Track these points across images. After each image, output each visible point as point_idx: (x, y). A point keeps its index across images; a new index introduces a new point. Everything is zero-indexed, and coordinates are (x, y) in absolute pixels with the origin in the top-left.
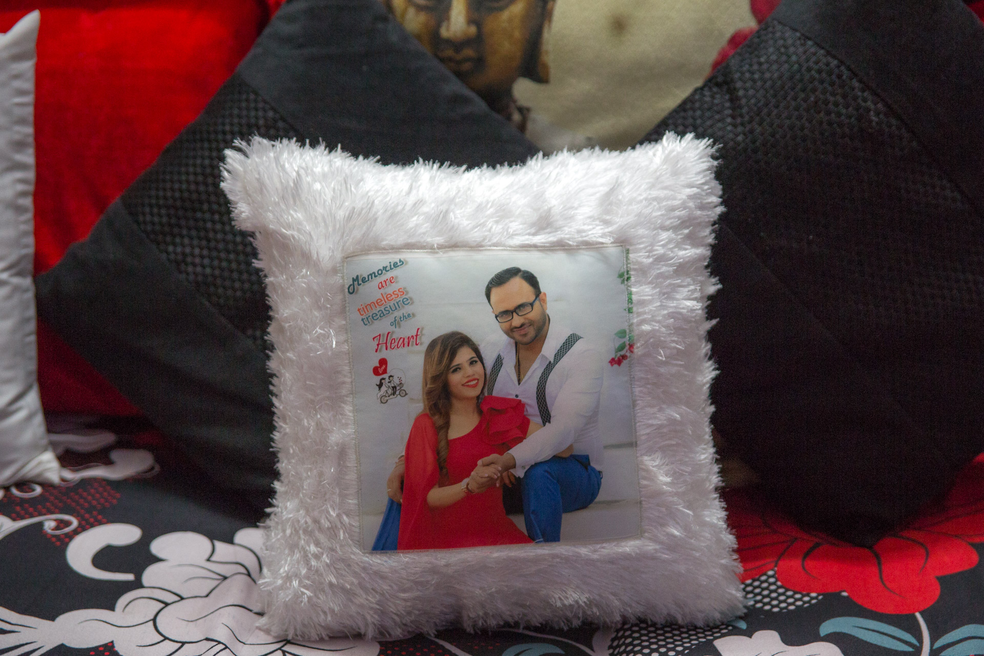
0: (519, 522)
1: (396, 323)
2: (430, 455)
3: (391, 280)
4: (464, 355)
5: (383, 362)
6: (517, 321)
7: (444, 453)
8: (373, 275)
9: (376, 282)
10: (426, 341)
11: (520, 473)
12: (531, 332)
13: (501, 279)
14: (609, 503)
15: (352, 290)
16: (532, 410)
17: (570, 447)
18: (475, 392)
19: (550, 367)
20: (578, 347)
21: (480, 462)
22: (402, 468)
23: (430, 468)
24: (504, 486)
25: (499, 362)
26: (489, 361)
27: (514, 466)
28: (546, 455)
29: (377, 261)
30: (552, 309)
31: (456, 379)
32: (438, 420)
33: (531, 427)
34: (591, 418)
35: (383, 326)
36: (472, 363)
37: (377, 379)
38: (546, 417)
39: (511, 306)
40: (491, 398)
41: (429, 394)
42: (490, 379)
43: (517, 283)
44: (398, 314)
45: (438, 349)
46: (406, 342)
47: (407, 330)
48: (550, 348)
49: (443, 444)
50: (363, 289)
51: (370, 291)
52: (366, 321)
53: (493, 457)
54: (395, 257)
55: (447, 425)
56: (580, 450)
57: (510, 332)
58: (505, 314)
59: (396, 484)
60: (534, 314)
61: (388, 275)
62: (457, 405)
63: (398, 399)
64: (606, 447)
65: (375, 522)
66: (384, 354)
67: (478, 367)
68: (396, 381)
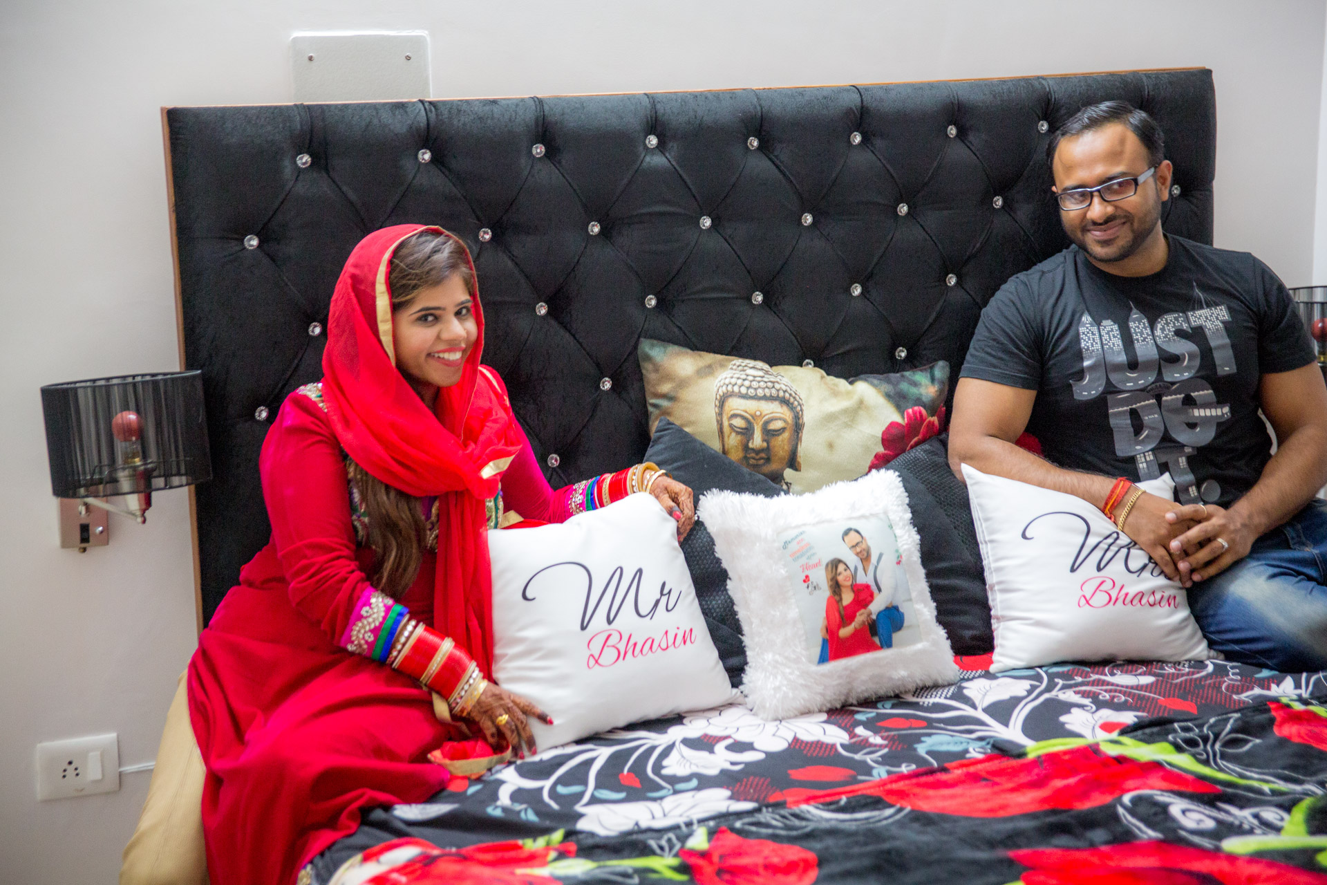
0: (876, 640)
1: (809, 558)
2: (837, 615)
3: (802, 540)
4: (841, 568)
5: (807, 577)
6: (858, 549)
7: (843, 612)
8: (793, 539)
9: (795, 543)
10: (824, 562)
11: (874, 617)
12: (865, 554)
13: (847, 533)
14: (909, 627)
15: (785, 547)
16: (874, 588)
17: (891, 603)
18: (850, 583)
19: (876, 568)
20: (884, 558)
21: (858, 614)
22: (826, 622)
23: (838, 620)
24: (869, 624)
25: (856, 569)
26: (852, 569)
27: (871, 614)
28: (882, 607)
29: (792, 533)
30: (871, 543)
31: (840, 578)
32: (837, 598)
33: (875, 595)
34: (896, 589)
35: (803, 561)
36: (845, 570)
37: (806, 585)
38: (880, 590)
39: (854, 543)
40: (856, 584)
41: (831, 587)
42: (854, 577)
43: (852, 534)
44: (809, 554)
45: (830, 566)
46: (816, 565)
47: (814, 561)
48: (874, 559)
49: (841, 608)
50: (790, 546)
51: (794, 547)
52: (795, 560)
53: (863, 611)
54: (800, 530)
55: (841, 599)
56: (895, 604)
57: (857, 554)
58: (854, 547)
59: (824, 631)
60: (864, 546)
61: (800, 538)
62: (844, 590)
63: (817, 592)
64: (904, 601)
65: (817, 651)
66: (807, 573)
67: (848, 571)
68: (815, 584)
